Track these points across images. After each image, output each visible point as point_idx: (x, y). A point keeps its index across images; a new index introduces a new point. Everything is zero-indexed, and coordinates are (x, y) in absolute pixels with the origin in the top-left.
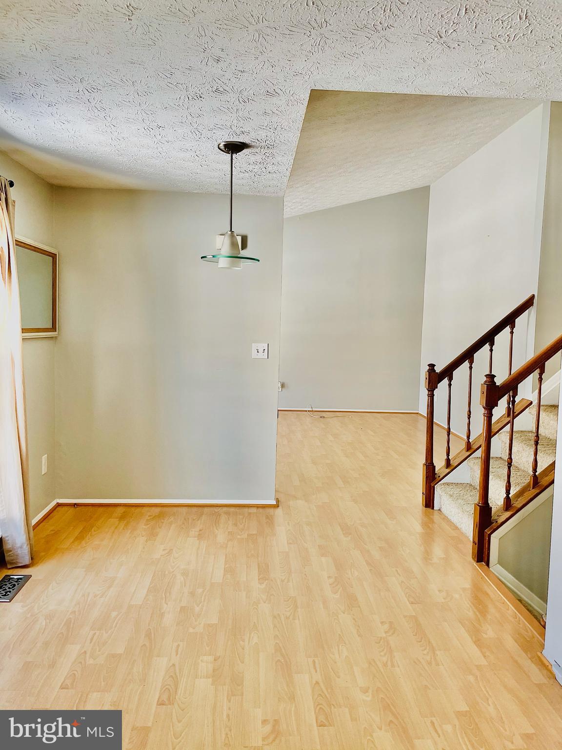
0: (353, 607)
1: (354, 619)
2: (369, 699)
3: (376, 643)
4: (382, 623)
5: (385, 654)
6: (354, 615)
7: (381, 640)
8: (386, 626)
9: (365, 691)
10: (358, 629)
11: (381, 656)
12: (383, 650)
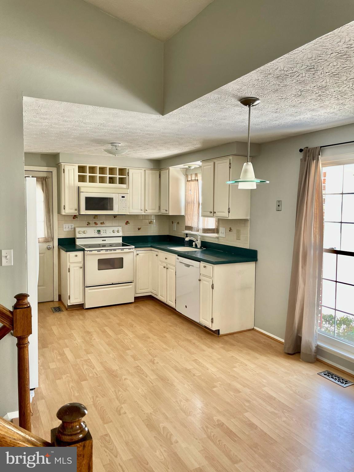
0: (147, 419)
1: (143, 411)
2: (123, 377)
3: (126, 400)
4: (125, 413)
5: (120, 395)
6: (144, 414)
7: (124, 403)
8: (122, 412)
9: (125, 379)
10: (138, 405)
11: (122, 394)
12: (121, 397)
